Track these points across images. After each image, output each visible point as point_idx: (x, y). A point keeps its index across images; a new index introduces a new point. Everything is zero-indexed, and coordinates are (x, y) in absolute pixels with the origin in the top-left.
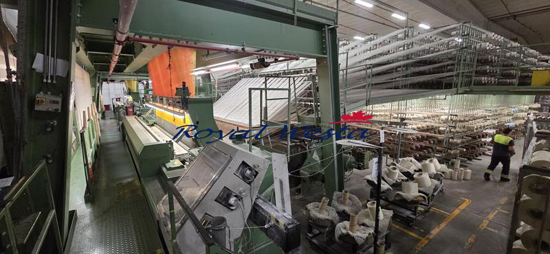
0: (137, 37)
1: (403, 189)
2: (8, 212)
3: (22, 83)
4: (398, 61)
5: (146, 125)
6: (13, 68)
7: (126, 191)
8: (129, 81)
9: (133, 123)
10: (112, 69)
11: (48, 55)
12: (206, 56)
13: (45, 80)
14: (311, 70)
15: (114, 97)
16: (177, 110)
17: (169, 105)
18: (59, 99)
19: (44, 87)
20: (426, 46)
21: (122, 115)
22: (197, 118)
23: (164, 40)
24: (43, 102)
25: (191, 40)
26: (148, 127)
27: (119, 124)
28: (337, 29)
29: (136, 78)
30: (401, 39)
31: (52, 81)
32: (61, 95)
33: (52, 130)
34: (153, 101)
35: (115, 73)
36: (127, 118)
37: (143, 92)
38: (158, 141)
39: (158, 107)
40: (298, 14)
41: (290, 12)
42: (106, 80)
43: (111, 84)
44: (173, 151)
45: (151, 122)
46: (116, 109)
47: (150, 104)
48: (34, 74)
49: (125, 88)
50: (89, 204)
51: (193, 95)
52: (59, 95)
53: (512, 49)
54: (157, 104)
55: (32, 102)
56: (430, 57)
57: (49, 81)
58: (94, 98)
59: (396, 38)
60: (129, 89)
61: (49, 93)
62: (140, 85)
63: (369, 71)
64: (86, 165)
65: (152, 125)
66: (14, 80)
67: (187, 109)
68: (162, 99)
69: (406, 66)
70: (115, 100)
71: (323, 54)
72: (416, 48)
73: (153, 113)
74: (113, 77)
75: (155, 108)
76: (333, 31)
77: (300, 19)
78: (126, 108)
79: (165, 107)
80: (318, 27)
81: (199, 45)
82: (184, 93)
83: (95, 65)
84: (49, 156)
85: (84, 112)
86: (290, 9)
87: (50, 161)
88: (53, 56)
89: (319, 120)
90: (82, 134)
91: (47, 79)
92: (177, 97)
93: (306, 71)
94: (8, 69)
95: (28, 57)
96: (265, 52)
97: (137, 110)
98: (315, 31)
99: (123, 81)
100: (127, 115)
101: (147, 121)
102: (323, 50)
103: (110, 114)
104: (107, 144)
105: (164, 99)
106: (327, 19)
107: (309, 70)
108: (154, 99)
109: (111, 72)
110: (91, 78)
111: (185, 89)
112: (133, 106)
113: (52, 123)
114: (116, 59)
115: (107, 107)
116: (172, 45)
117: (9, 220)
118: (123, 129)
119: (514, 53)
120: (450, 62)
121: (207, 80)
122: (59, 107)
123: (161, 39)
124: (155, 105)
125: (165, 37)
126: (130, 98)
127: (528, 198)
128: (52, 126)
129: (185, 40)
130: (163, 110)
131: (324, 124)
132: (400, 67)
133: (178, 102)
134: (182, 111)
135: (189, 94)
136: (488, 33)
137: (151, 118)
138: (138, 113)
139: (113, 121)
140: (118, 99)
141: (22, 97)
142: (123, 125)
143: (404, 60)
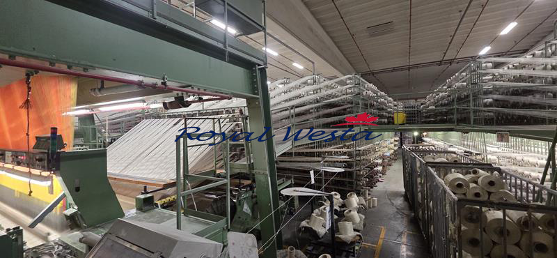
1: (340, 230)
4: (311, 103)
12: (100, 90)
14: (234, 110)
16: (36, 172)
17: (19, 164)
20: (330, 92)
22: (77, 181)
23: (19, 59)
25: (78, 65)
28: (267, 69)
30: (311, 84)
40: (229, 49)
41: (221, 46)
44: (22, 243)
51: (70, 146)
53: (381, 97)
56: (336, 102)
59: (306, 83)
63: (292, 111)
67: (58, 169)
69: (318, 109)
71: (255, 94)
72: (324, 93)
76: (263, 71)
77: (231, 55)
79: (10, 166)
80: (248, 65)
81: (91, 72)
82: (53, 144)
86: (221, 42)
89: (251, 166)
92: (38, 151)
93: (228, 112)
96: (193, 88)
98: (245, 70)
102: (254, 90)
105: (8, 154)
106: (257, 58)
107: (231, 110)
111: (55, 137)
116: (37, 69)
119: (382, 100)
120: (350, 106)
121: (88, 122)
123: (12, 57)
125: (22, 55)
127: (466, 228)
129: (66, 63)
131: (258, 171)
132: (312, 108)
133: (40, 160)
134: (46, 174)
135: (63, 146)
136: (368, 84)
143: (315, 103)
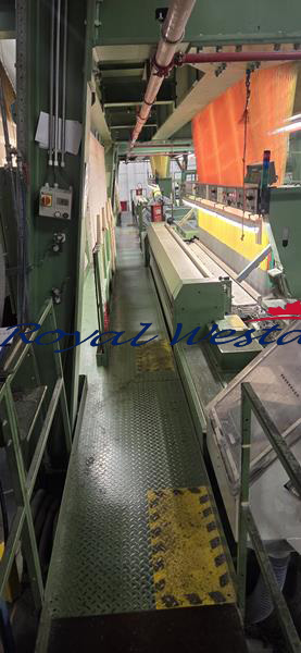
0: (193, 50)
2: (9, 390)
3: (23, 168)
5: (181, 240)
6: (13, 143)
7: (151, 357)
8: (157, 157)
9: (162, 235)
10: (136, 136)
11: (54, 114)
13: (51, 163)
15: (133, 187)
16: (246, 214)
17: (229, 203)
18: (69, 196)
19: (51, 175)
21: (145, 220)
22: (286, 231)
23: (245, 50)
24: (48, 201)
26: (184, 244)
27: (140, 235)
29: (168, 150)
31: (59, 164)
32: (71, 188)
33: (60, 250)
34: (198, 195)
35: (139, 144)
36: (153, 224)
37: (179, 176)
38: (205, 276)
39: (204, 206)
42: (123, 158)
43: (131, 164)
44: (232, 297)
45: (189, 234)
46: (137, 209)
47: (192, 201)
48: (38, 151)
49: (150, 171)
50: (102, 369)
51: (282, 181)
52: (68, 189)
54: (204, 201)
55: (37, 203)
57: (56, 164)
58: (109, 189)
60: (157, 173)
61: (56, 185)
62: (174, 164)
64: (99, 306)
65: (191, 241)
66: (15, 165)
67: (267, 212)
68: (214, 192)
70: (134, 193)
73: (193, 218)
74: (136, 152)
75: (198, 207)
78: (152, 207)
79: (220, 206)
82: (265, 176)
83: (111, 130)
84: (57, 292)
85: (98, 216)
87: (58, 301)
88: (60, 116)
90: (95, 255)
91: (53, 160)
92: (247, 186)
94: (8, 145)
95: (30, 121)
97: (167, 212)
99: (147, 158)
100: (153, 221)
101: (182, 233)
103: (128, 217)
104: (125, 269)
105: (220, 190)
108: (200, 192)
109: (134, 141)
110: (106, 155)
112: (162, 204)
113: (59, 238)
114: (146, 112)
115: (124, 204)
116: (259, 60)
117: (10, 403)
118: (146, 245)
122: (68, 210)
123: (239, 47)
124: (199, 204)
125: (249, 41)
126: (157, 189)
128: (60, 244)
129: (293, 40)
130: (214, 214)
133: (251, 198)
134: (255, 217)
135: (274, 179)
137: (189, 228)
138: (168, 216)
139: (132, 229)
140: (139, 192)
141: (24, 192)
142: (146, 238)
